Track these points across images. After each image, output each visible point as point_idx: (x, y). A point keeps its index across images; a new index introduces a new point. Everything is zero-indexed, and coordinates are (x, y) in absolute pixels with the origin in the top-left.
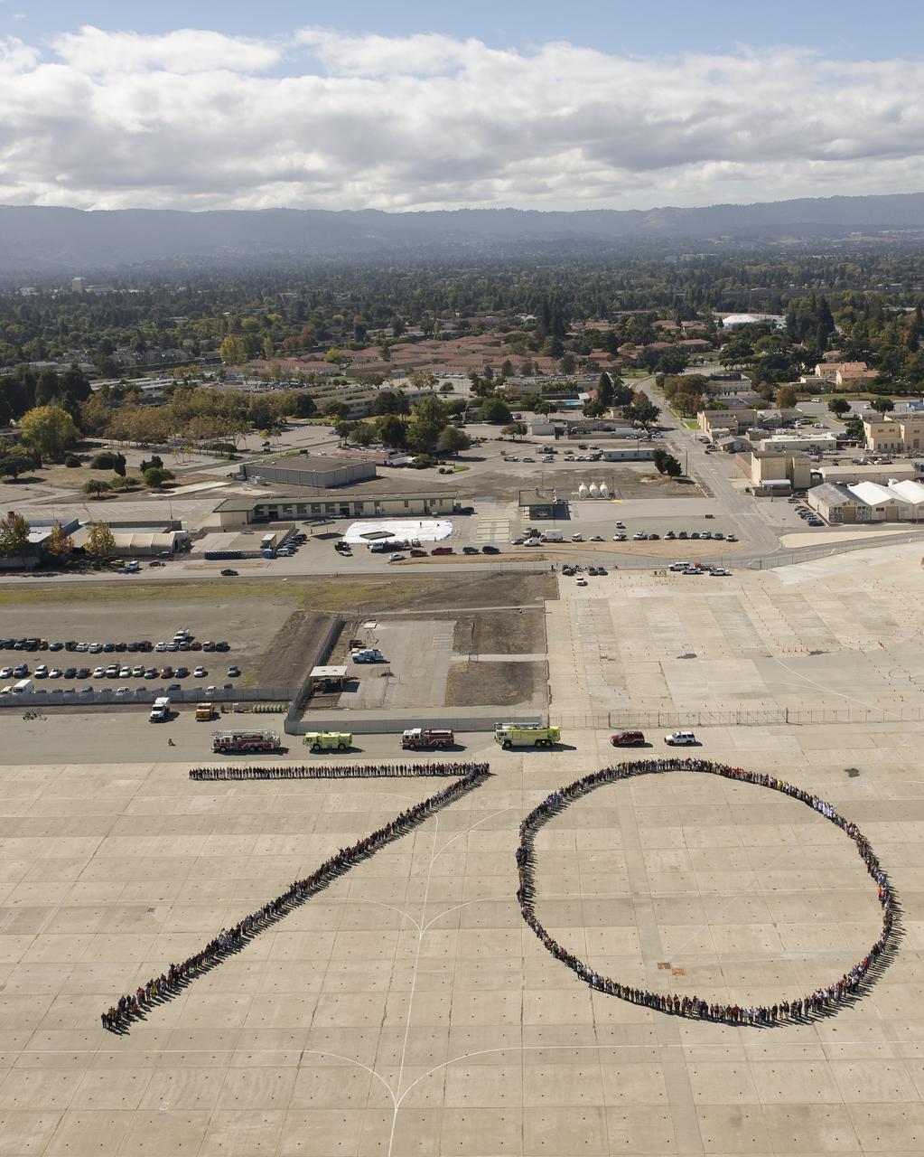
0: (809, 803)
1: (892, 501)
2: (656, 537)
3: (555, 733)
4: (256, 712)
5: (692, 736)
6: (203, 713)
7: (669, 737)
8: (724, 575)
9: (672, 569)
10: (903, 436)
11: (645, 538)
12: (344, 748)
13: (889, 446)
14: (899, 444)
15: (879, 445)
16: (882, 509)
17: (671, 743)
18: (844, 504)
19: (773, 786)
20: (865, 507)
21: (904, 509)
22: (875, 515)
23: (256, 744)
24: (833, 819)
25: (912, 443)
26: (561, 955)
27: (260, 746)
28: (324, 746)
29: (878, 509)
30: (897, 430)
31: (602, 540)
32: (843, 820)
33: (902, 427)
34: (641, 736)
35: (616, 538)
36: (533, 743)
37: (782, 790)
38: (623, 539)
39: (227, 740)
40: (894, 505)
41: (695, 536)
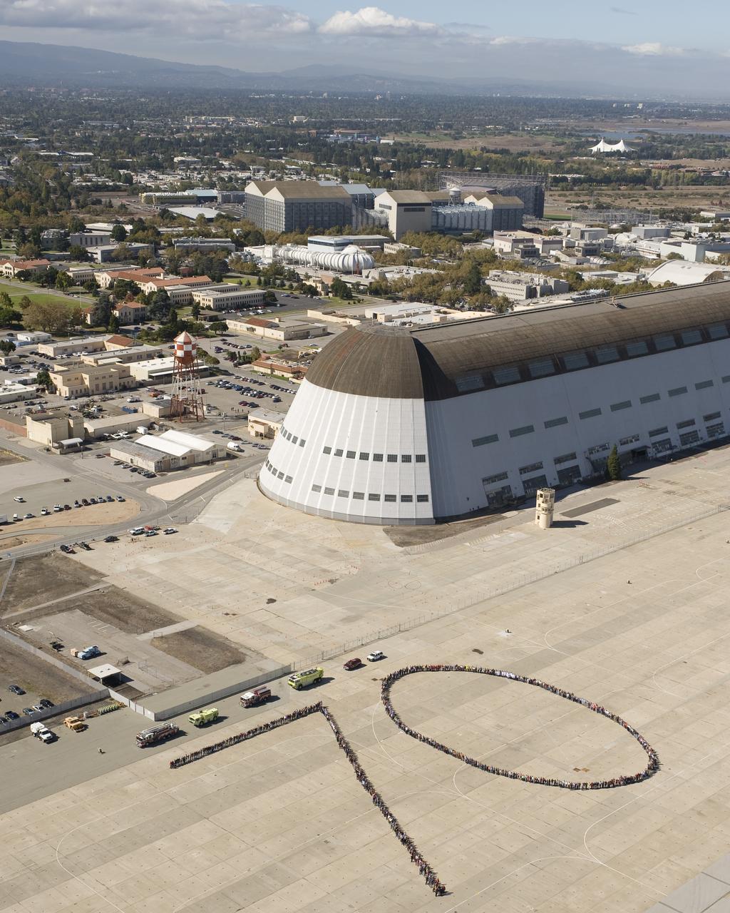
0: (493, 673)
1: (191, 451)
2: (68, 508)
3: (322, 672)
4: (102, 714)
5: (381, 653)
6: (77, 725)
7: (371, 658)
8: (174, 532)
9: (134, 534)
10: (87, 382)
11: (61, 510)
12: (217, 719)
13: (79, 392)
14: (85, 389)
15: (72, 392)
16: (185, 458)
17: (374, 660)
18: (163, 458)
19: (463, 669)
20: (176, 458)
21: (198, 456)
22: (182, 463)
23: (167, 734)
24: (516, 679)
25: (94, 387)
26: (543, 782)
27: (169, 734)
28: (206, 721)
29: (183, 459)
30: (80, 378)
31: (34, 517)
32: (524, 678)
33: (85, 376)
34: (358, 660)
35: (44, 513)
36: (312, 682)
37: (469, 670)
38: (48, 514)
39: (150, 736)
40: (192, 454)
41: (94, 502)
